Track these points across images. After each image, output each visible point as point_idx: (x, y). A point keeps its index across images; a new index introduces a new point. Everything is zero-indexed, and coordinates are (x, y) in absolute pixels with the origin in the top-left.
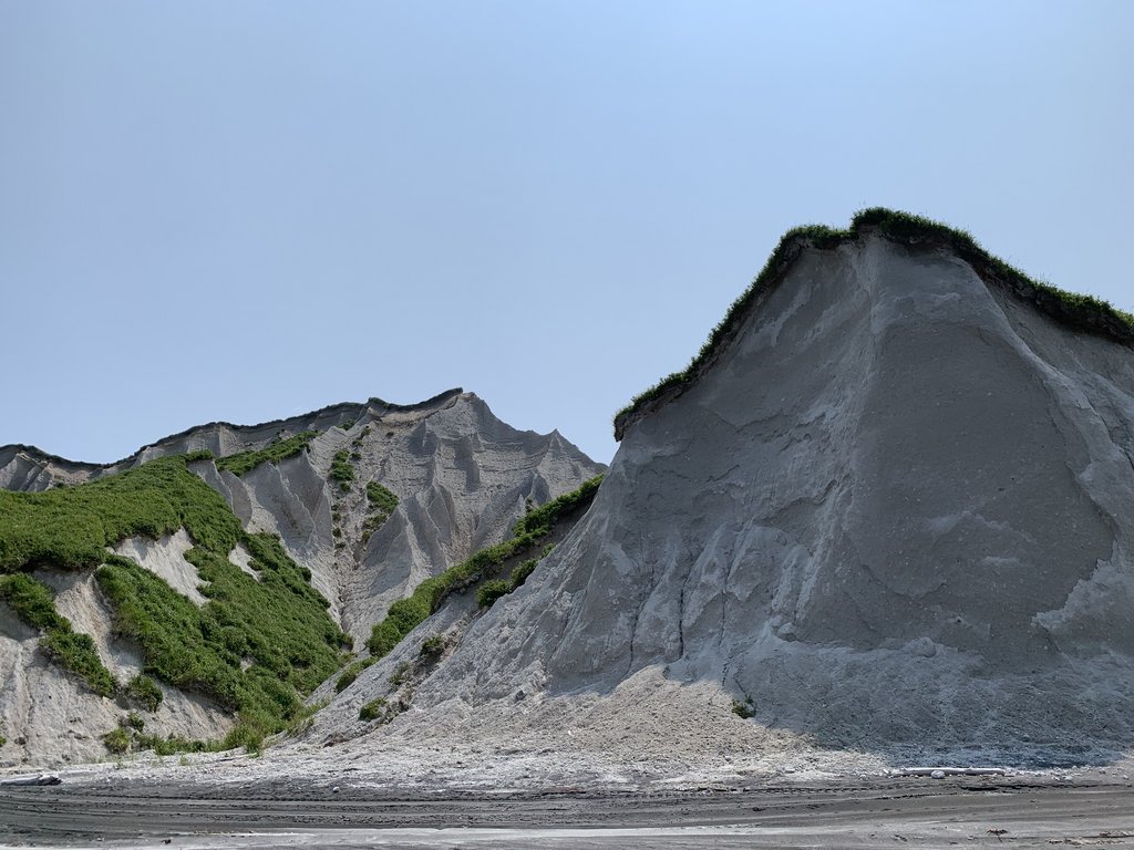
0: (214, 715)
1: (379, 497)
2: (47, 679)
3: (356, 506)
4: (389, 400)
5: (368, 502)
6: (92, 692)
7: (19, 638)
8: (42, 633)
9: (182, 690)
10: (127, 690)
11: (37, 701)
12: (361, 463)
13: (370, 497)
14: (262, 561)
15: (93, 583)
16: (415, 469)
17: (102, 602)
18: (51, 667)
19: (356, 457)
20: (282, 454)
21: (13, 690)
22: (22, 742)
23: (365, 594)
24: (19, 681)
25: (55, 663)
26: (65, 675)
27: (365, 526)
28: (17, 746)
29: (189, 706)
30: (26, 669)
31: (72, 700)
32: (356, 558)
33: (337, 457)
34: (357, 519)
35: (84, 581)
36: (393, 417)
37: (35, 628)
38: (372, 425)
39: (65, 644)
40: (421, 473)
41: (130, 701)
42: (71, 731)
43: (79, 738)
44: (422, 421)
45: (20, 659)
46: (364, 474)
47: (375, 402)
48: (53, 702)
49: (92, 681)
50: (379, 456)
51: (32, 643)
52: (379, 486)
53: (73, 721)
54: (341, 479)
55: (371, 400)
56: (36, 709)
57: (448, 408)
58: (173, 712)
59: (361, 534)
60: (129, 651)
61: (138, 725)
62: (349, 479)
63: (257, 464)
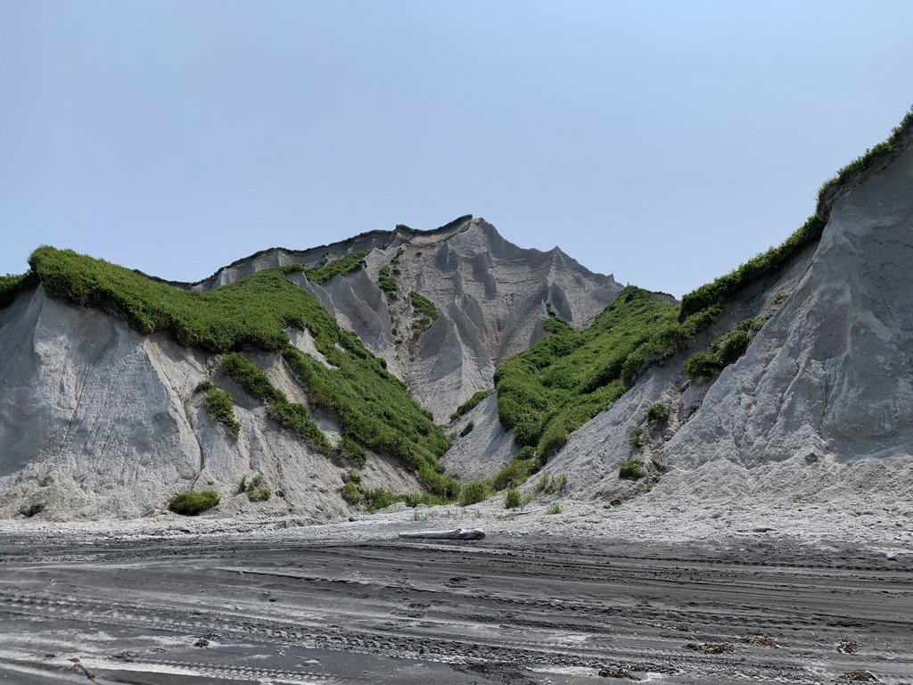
0: (403, 473)
1: (419, 304)
2: (282, 441)
3: (403, 311)
4: (413, 227)
5: (413, 308)
6: (319, 452)
7: (248, 407)
8: (265, 402)
9: (374, 451)
10: (339, 452)
11: (281, 459)
12: (401, 277)
13: (413, 304)
14: (353, 352)
15: (283, 363)
16: (443, 283)
17: (294, 379)
18: (283, 431)
19: (396, 273)
20: (346, 269)
21: (261, 450)
22: (281, 494)
23: (426, 380)
24: (263, 443)
25: (285, 428)
26: (295, 438)
27: (414, 327)
28: (279, 499)
29: (382, 464)
30: (263, 432)
31: (306, 459)
32: (411, 352)
33: (381, 273)
34: (407, 322)
35: (278, 360)
36: (418, 240)
37: (259, 398)
38: (403, 247)
39: (289, 412)
40: (449, 284)
41: (343, 461)
42: (314, 486)
43: (322, 491)
44: (443, 243)
45: (256, 425)
46: (406, 286)
47: (401, 228)
48: (293, 460)
49: (317, 443)
50: (413, 272)
51: (260, 411)
52: (419, 295)
53: (313, 477)
54: (388, 290)
55: (398, 227)
56: (283, 467)
57: (462, 231)
58: (374, 470)
59: (412, 333)
60: (327, 419)
61: (357, 480)
62: (394, 290)
63: (331, 276)
